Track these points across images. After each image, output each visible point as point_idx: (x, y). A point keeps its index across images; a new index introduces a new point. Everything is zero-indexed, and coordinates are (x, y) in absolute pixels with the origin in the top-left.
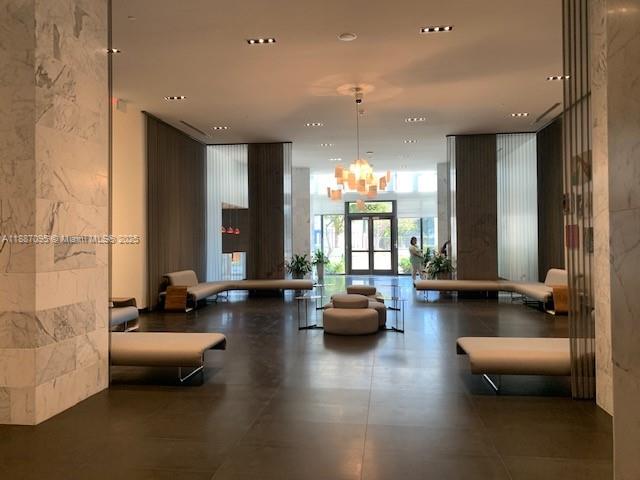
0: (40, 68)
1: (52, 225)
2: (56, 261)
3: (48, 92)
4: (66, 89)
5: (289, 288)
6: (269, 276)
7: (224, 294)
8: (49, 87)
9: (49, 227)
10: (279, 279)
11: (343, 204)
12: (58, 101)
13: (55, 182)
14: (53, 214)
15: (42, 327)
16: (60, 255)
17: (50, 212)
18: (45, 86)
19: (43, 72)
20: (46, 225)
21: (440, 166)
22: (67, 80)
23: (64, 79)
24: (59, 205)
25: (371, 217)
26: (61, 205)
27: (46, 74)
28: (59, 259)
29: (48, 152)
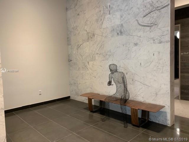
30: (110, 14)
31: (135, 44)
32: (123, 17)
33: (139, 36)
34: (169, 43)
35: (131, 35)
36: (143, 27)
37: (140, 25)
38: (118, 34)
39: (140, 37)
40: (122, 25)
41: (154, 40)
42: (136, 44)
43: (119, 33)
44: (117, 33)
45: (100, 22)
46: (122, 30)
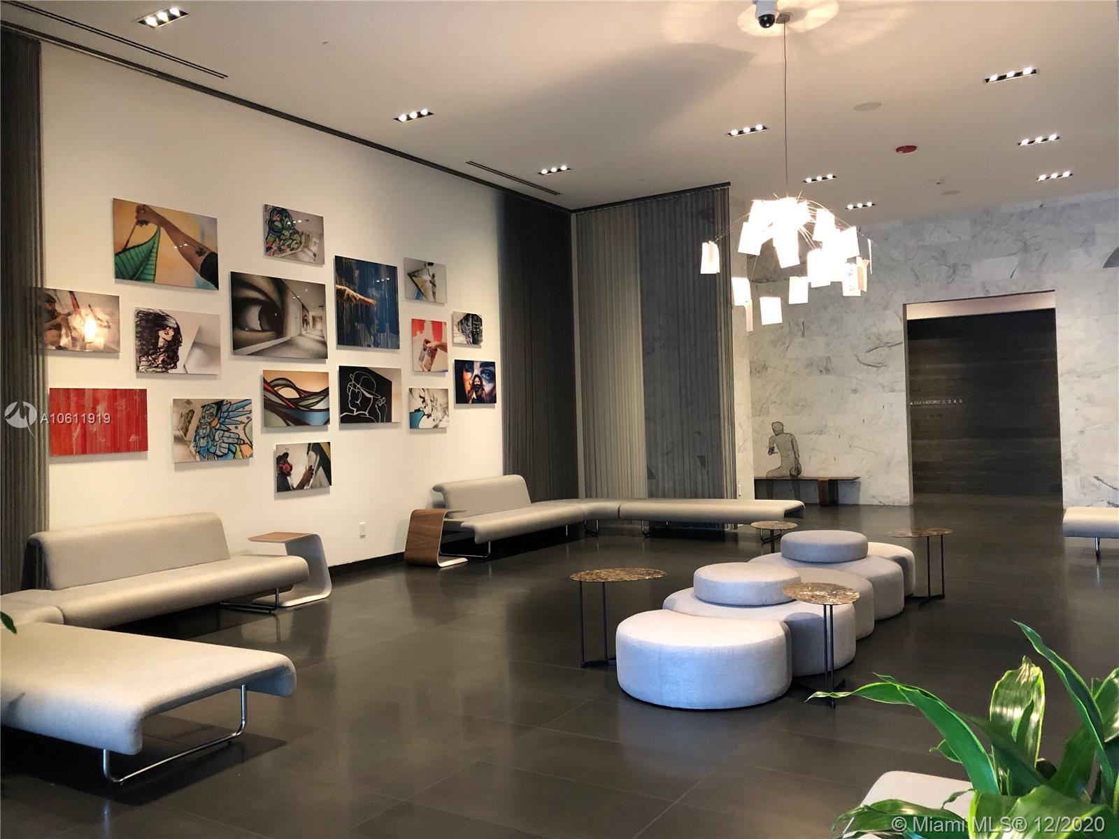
30: (803, 335)
31: (853, 390)
32: (831, 347)
33: (860, 378)
34: (905, 393)
35: (846, 377)
36: (866, 367)
37: (861, 362)
38: (821, 371)
39: (862, 380)
40: (828, 359)
41: (884, 387)
42: (855, 391)
43: (824, 371)
44: (819, 372)
45: (780, 346)
46: (829, 365)
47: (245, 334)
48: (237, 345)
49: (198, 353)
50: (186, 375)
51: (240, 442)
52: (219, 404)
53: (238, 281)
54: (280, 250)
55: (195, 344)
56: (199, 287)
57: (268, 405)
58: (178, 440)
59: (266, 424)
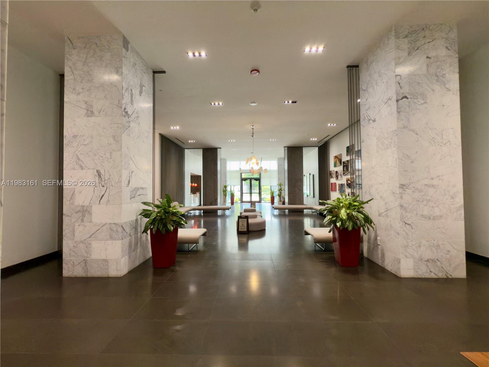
0: (125, 109)
1: (129, 182)
2: (131, 199)
3: (128, 120)
4: (136, 119)
5: (219, 209)
6: (211, 204)
7: (192, 212)
8: (128, 118)
9: (128, 182)
10: (216, 205)
11: (240, 174)
12: (132, 125)
13: (131, 162)
14: (130, 177)
15: (124, 230)
16: (132, 196)
17: (128, 176)
18: (127, 117)
19: (126, 111)
20: (127, 182)
21: (279, 159)
22: (136, 115)
23: (135, 115)
24: (132, 173)
25: (251, 179)
26: (133, 173)
27: (127, 112)
28: (132, 198)
29: (128, 148)
47: (345, 172)
48: (344, 174)
49: (340, 176)
50: (339, 180)
51: (344, 191)
52: (342, 184)
53: (344, 163)
54: (348, 154)
55: (340, 175)
56: (340, 165)
57: (347, 185)
58: (339, 190)
59: (347, 188)
